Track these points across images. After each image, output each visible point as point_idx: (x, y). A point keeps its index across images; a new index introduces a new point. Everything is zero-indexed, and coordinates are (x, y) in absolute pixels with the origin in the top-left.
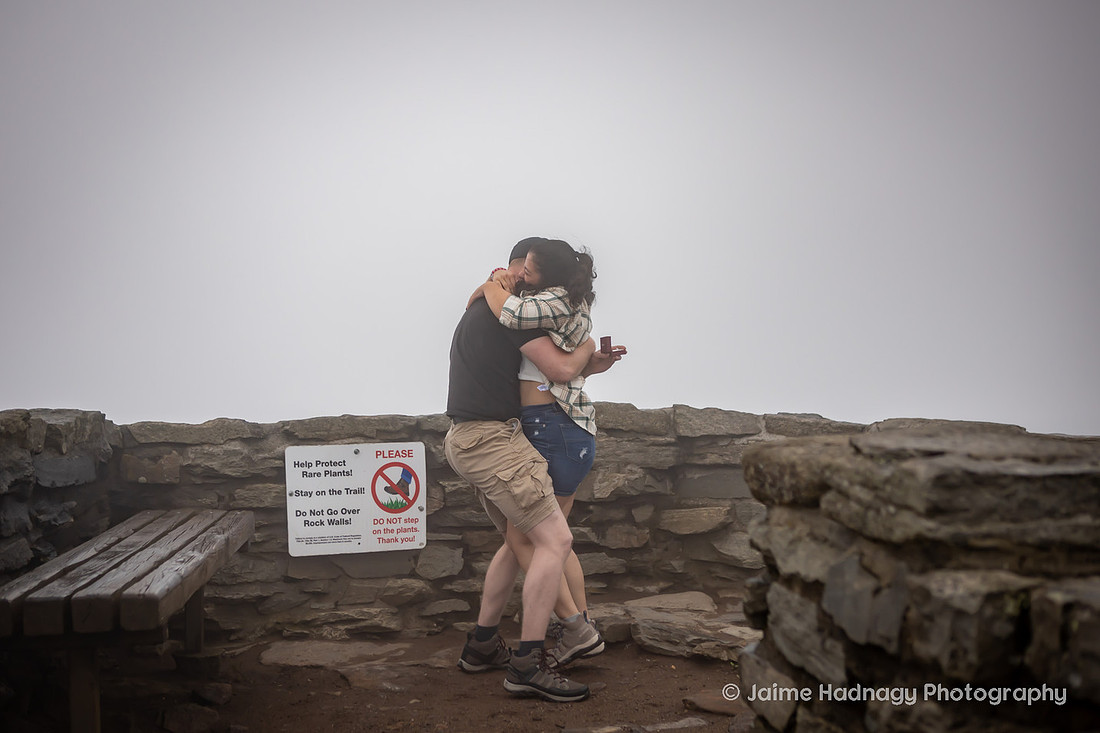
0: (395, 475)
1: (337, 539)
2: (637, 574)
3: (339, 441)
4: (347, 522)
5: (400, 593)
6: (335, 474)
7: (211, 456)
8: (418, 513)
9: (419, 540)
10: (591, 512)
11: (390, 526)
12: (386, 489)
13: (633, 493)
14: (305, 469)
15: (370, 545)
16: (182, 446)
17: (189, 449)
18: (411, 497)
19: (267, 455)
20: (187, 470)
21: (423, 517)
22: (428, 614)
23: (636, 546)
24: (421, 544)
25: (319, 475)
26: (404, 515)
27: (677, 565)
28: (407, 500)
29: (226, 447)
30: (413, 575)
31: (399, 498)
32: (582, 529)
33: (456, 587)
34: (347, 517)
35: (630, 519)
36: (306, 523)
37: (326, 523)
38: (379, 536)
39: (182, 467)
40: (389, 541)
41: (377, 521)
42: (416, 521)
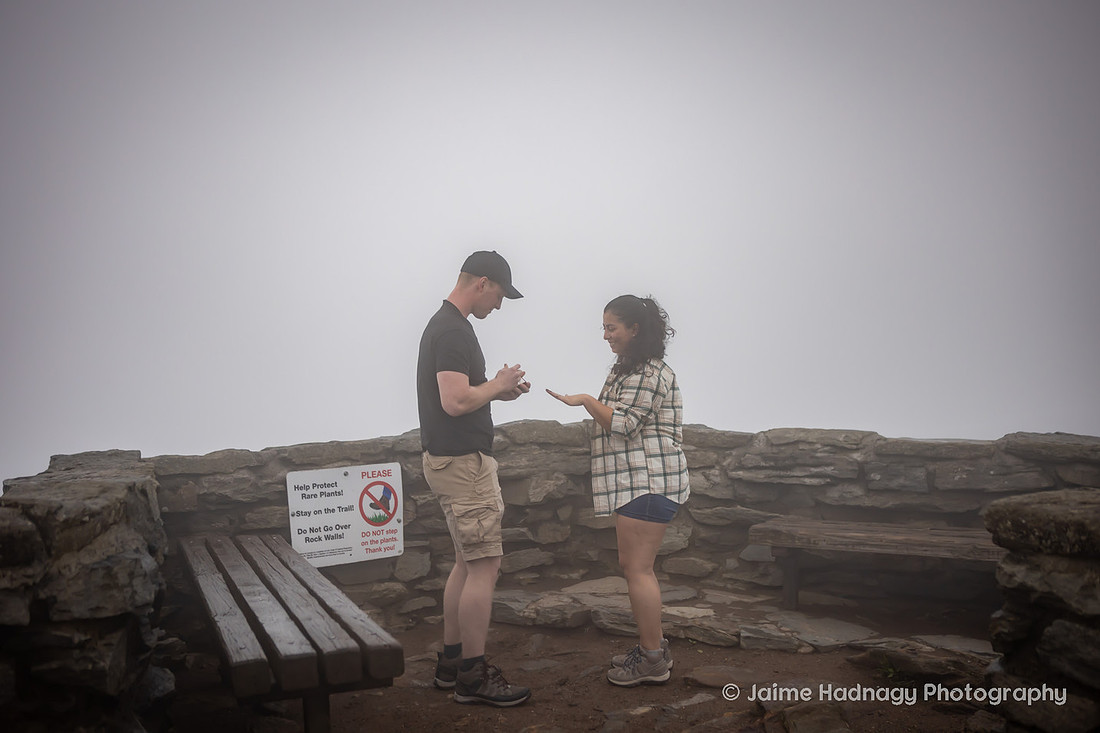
0: (378, 492)
1: (333, 552)
2: (561, 564)
3: (330, 465)
4: (340, 537)
5: (385, 595)
6: (329, 495)
7: (223, 484)
8: (396, 525)
9: (398, 548)
10: (527, 514)
11: (375, 538)
12: (371, 505)
13: (560, 496)
14: (304, 491)
15: (360, 555)
16: (196, 477)
17: (203, 479)
18: (391, 511)
19: (270, 481)
20: (202, 498)
21: (400, 527)
22: (405, 612)
23: (560, 540)
24: (400, 552)
25: (315, 496)
26: (386, 527)
27: (593, 554)
28: (388, 513)
29: (235, 475)
30: (392, 579)
31: (381, 512)
32: (522, 530)
33: (425, 586)
34: (340, 532)
35: (555, 518)
36: (307, 539)
37: (323, 538)
38: (366, 547)
39: (199, 495)
40: (374, 551)
41: (364, 534)
42: (395, 531)
